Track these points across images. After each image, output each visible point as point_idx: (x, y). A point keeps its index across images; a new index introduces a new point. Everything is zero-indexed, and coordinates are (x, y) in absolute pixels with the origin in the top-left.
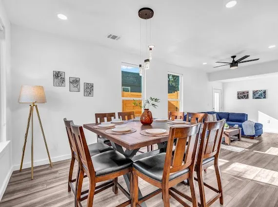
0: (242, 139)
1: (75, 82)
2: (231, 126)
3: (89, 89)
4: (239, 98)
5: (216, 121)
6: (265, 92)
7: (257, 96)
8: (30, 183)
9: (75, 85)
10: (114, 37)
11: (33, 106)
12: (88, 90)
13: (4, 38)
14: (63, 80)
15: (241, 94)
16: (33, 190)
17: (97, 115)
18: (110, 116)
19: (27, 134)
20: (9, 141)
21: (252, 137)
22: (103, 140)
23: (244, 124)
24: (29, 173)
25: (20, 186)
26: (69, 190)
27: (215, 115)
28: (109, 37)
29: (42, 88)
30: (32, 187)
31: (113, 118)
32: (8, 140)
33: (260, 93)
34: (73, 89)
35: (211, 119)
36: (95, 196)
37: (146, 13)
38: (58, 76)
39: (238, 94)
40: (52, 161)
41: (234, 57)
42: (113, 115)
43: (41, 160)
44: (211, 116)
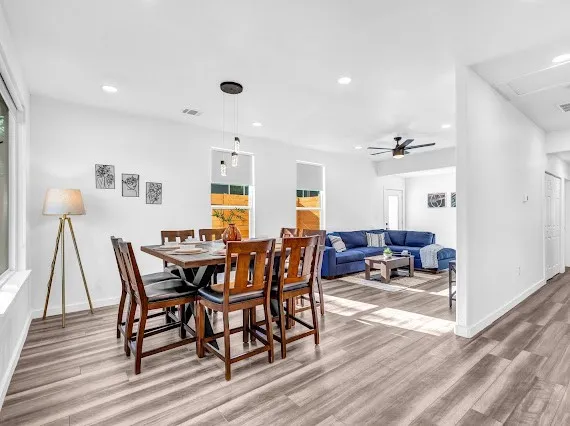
0: (415, 274)
1: (132, 181)
2: (398, 253)
3: (155, 193)
4: (430, 205)
5: (383, 245)
8: (60, 331)
9: (132, 187)
10: (193, 113)
11: (65, 220)
12: (153, 194)
13: (24, 121)
14: (111, 179)
15: (433, 198)
16: (67, 338)
17: (164, 234)
18: (186, 235)
19: (54, 263)
20: (30, 271)
21: (433, 271)
22: (169, 270)
23: (423, 251)
24: (58, 321)
25: (47, 334)
26: (119, 336)
27: (383, 235)
28: (185, 112)
29: (78, 192)
30: (64, 335)
31: (190, 237)
32: (28, 268)
34: (126, 192)
35: (374, 241)
36: (147, 321)
37: (231, 87)
38: (104, 173)
39: (429, 198)
40: (94, 307)
41: (398, 139)
42: (190, 233)
43: (76, 304)
44: (375, 236)
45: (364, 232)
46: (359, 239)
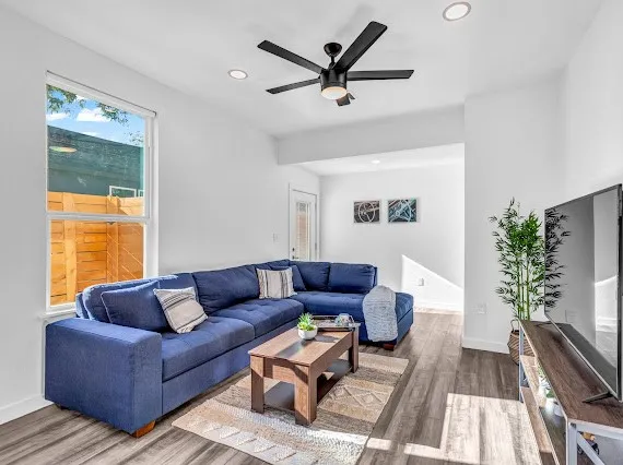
4: (357, 219)
6: (414, 206)
7: (398, 213)
15: (362, 208)
21: (390, 345)
33: (404, 206)
39: (356, 209)
44: (274, 276)
45: (252, 269)
46: (241, 285)
